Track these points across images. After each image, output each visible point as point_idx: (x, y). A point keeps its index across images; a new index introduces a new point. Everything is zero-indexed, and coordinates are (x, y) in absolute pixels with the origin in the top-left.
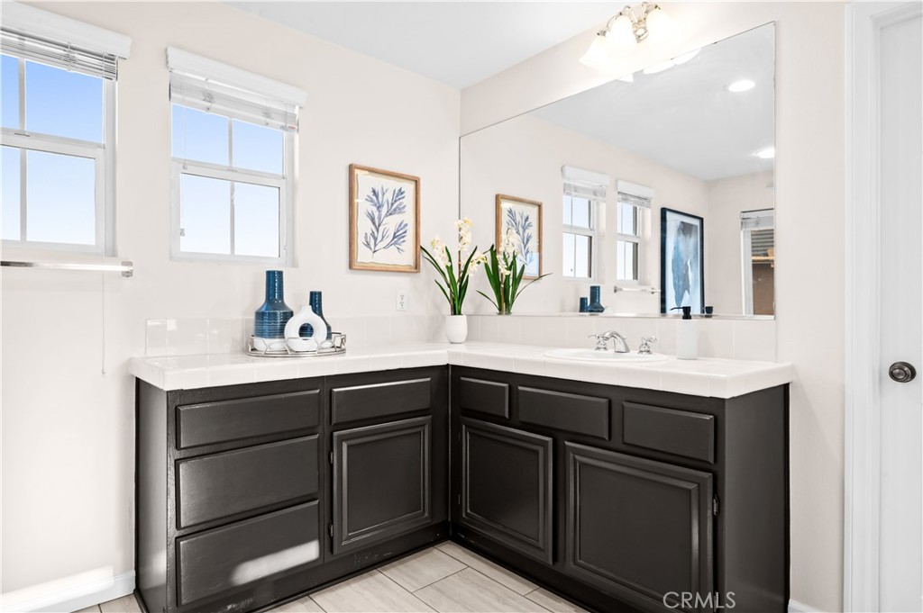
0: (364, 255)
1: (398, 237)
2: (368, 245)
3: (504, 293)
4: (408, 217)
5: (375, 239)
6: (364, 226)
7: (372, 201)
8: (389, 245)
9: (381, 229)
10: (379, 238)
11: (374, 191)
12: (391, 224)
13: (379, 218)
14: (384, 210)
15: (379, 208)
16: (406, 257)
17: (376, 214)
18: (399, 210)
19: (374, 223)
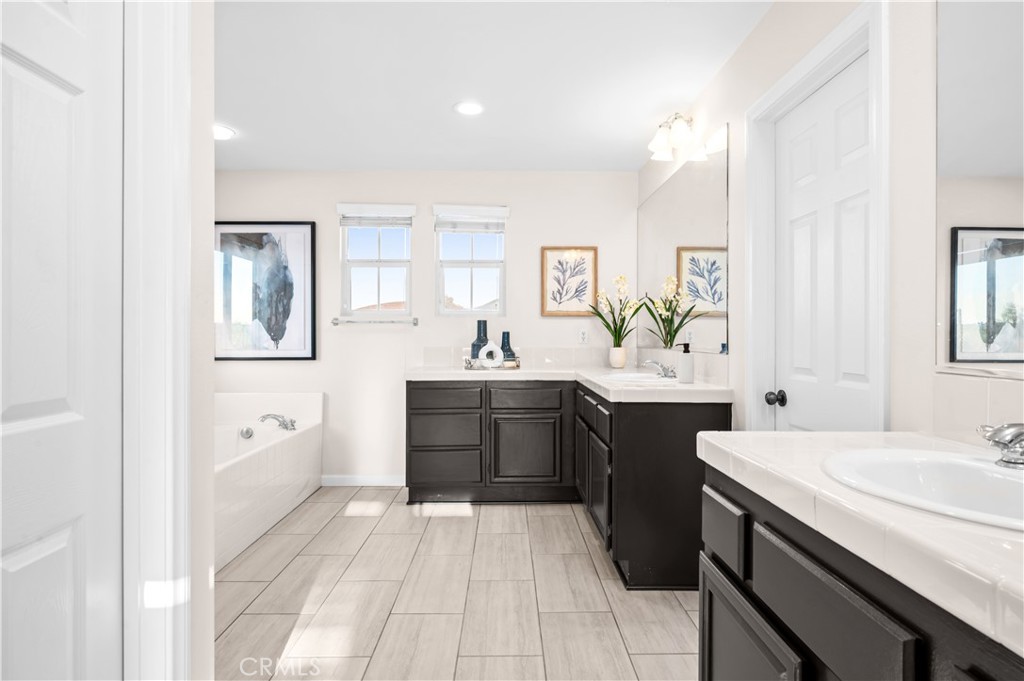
0: (551, 306)
1: (579, 292)
2: (555, 299)
3: (669, 329)
4: (588, 277)
5: (561, 294)
6: (552, 286)
7: (558, 268)
8: (572, 298)
9: (565, 288)
10: (564, 293)
11: (559, 262)
12: (573, 283)
13: (564, 280)
14: (568, 274)
15: (564, 272)
16: (586, 304)
17: (561, 278)
18: (581, 272)
19: (559, 283)
